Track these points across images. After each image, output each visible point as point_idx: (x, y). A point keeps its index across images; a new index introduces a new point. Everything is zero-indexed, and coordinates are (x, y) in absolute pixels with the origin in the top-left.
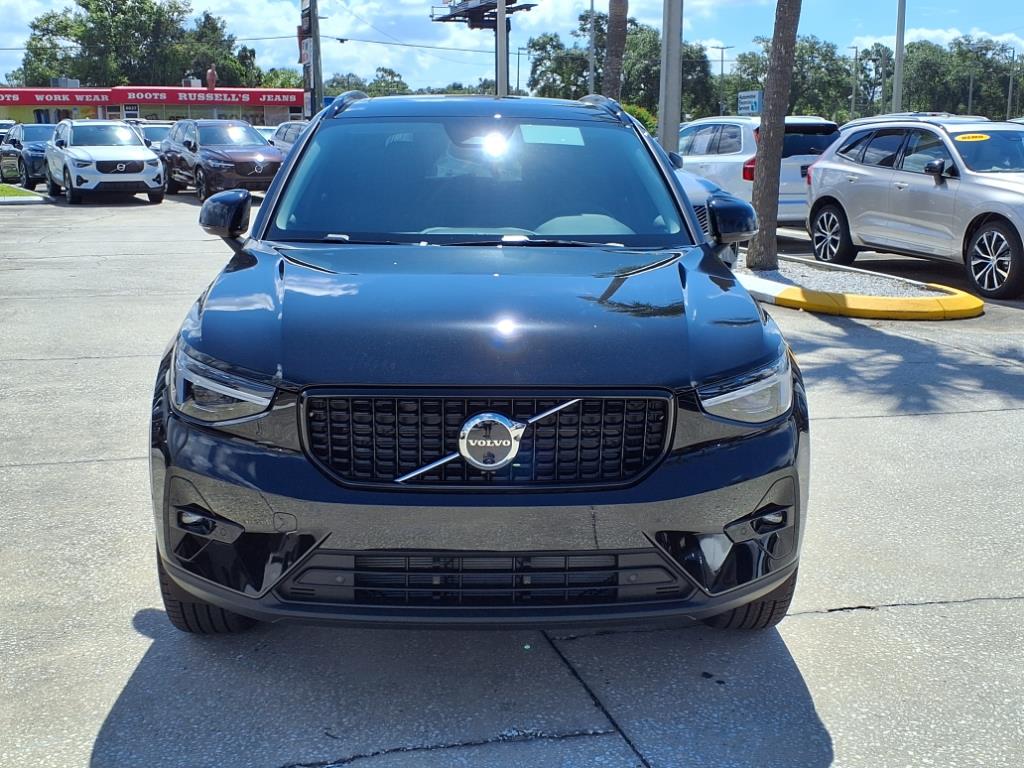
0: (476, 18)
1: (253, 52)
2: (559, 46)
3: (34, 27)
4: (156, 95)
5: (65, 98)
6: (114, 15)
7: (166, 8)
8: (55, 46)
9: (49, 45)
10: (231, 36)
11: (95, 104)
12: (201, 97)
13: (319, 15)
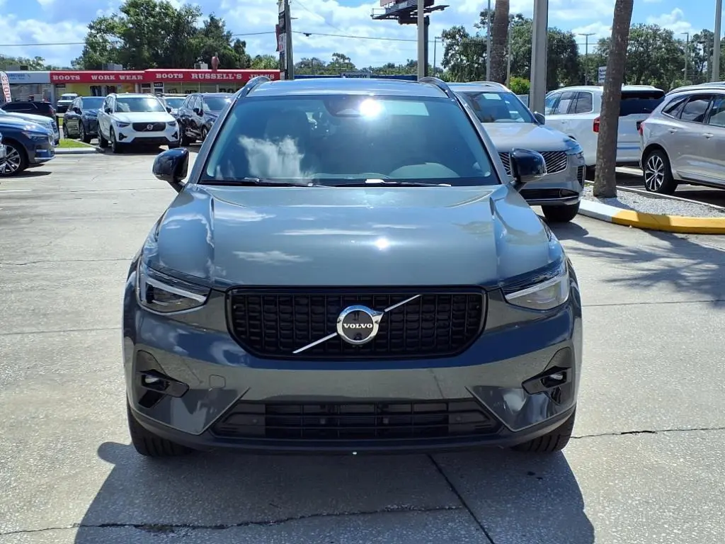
0: (405, 16)
1: (244, 44)
2: (465, 36)
3: (91, 27)
4: (176, 75)
5: (112, 78)
6: (147, 18)
7: (183, 13)
8: (105, 41)
9: (101, 41)
10: (229, 32)
11: (133, 82)
12: (208, 76)
13: (291, 16)
